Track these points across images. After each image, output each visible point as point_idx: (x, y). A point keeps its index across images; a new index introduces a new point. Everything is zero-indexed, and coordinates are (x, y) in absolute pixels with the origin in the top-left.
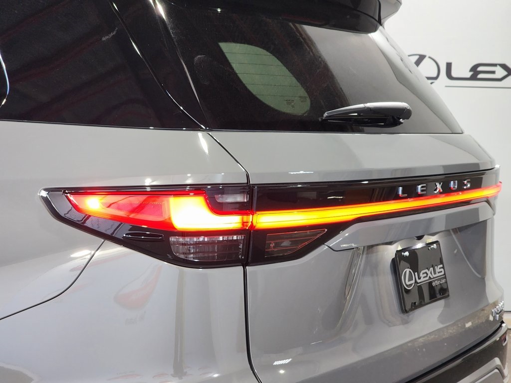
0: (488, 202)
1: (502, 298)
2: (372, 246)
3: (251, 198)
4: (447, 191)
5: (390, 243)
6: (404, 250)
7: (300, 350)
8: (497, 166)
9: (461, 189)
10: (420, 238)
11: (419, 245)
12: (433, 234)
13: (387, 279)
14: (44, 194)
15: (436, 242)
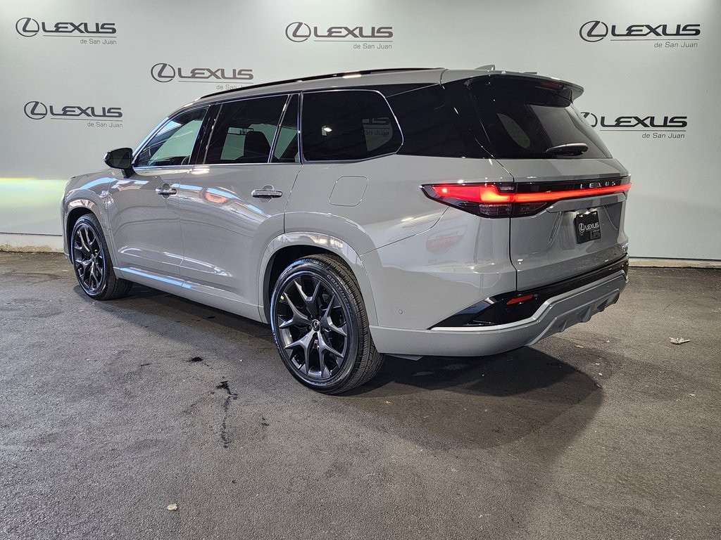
0: (624, 193)
1: (627, 241)
2: (565, 212)
3: (515, 189)
4: (603, 186)
5: (574, 211)
6: (580, 215)
7: (527, 256)
8: (630, 175)
9: (610, 186)
10: (588, 209)
11: (587, 213)
12: (594, 208)
13: (572, 227)
14: (421, 187)
15: (596, 212)
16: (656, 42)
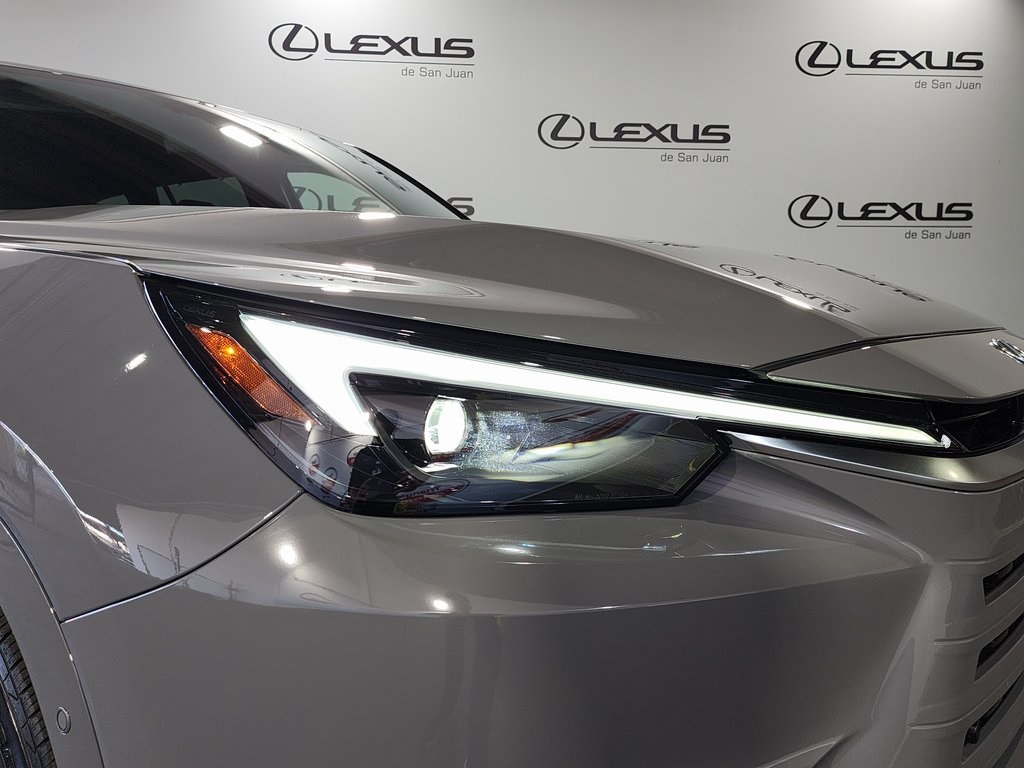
16: (917, 79)
